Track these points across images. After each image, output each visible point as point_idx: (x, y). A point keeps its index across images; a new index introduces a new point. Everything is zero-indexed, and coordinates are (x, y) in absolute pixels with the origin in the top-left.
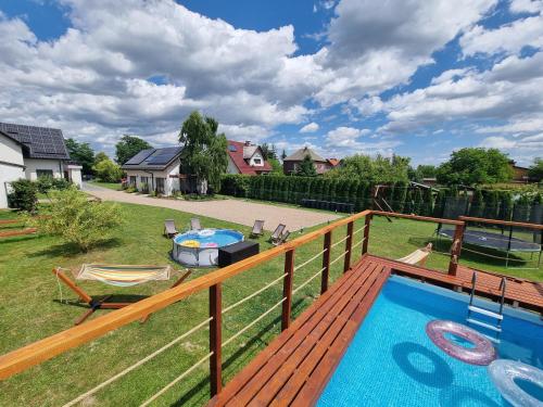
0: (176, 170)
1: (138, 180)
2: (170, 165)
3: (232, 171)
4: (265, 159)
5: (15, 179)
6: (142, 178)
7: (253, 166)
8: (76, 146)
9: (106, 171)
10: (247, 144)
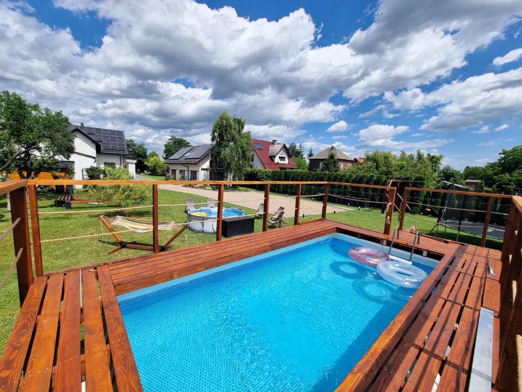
0: (207, 165)
1: (178, 172)
2: (202, 159)
3: (258, 166)
4: (290, 156)
5: (89, 167)
6: (181, 171)
7: (278, 163)
8: (134, 145)
9: (155, 166)
10: (274, 142)
